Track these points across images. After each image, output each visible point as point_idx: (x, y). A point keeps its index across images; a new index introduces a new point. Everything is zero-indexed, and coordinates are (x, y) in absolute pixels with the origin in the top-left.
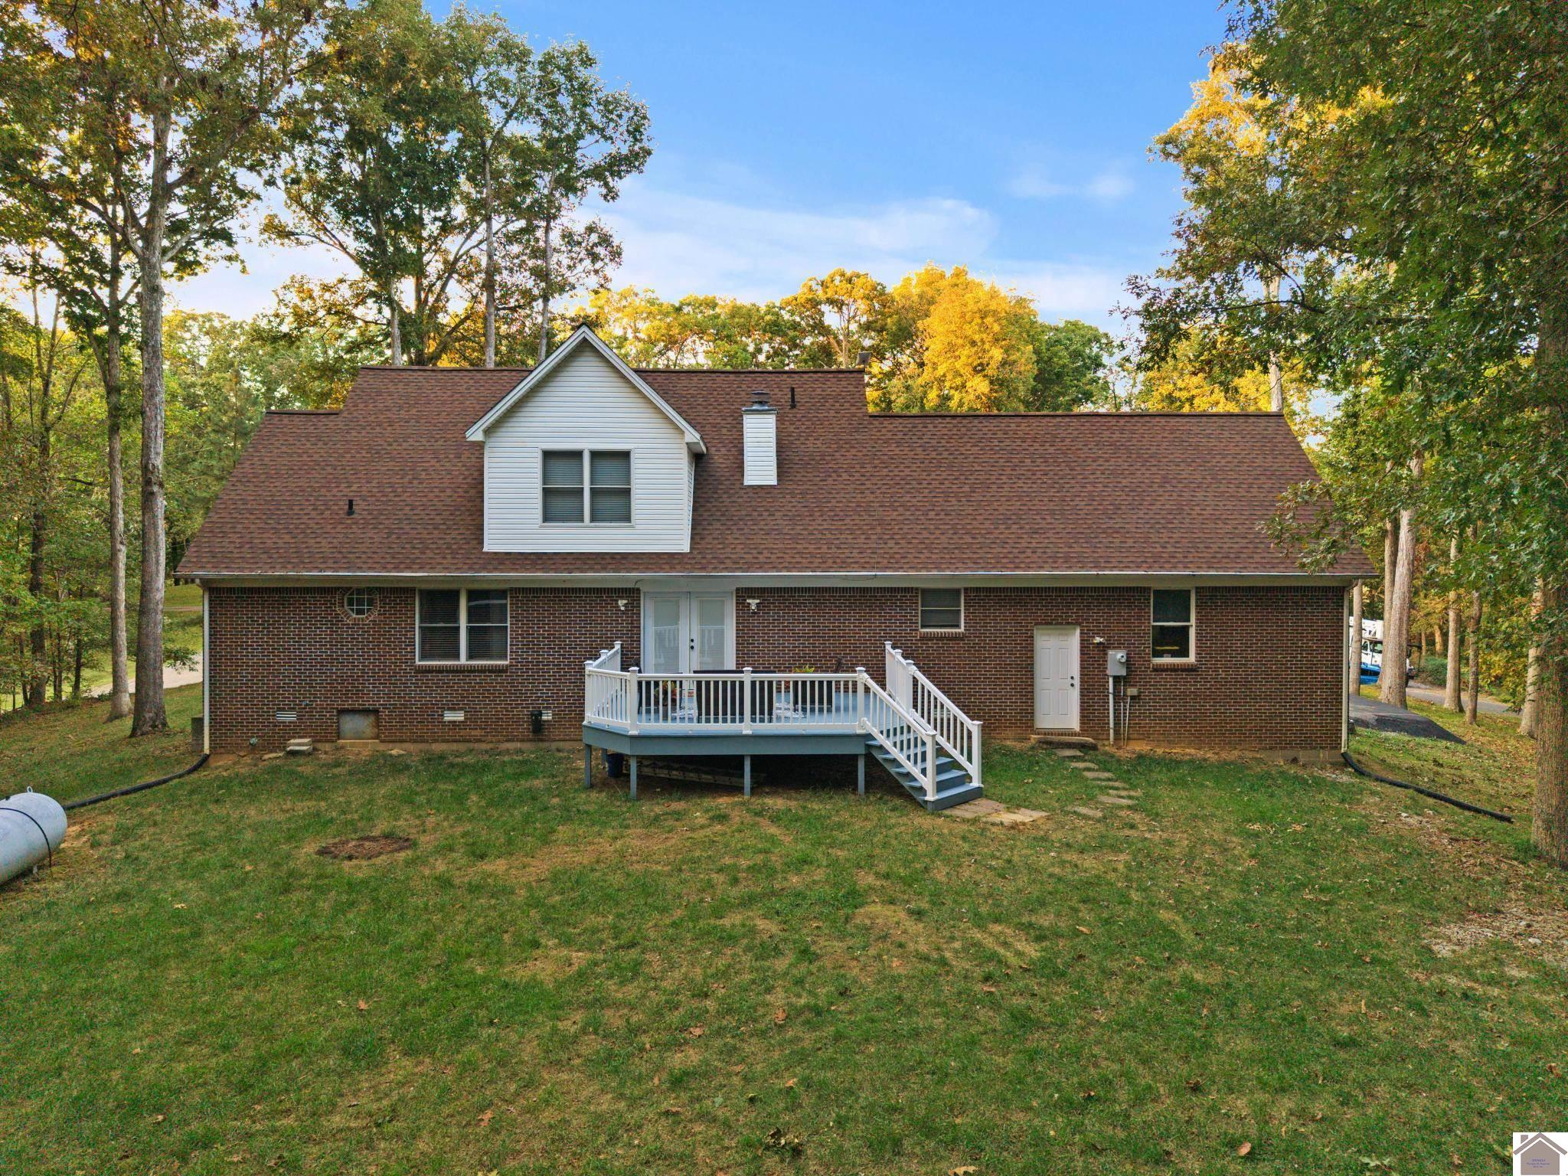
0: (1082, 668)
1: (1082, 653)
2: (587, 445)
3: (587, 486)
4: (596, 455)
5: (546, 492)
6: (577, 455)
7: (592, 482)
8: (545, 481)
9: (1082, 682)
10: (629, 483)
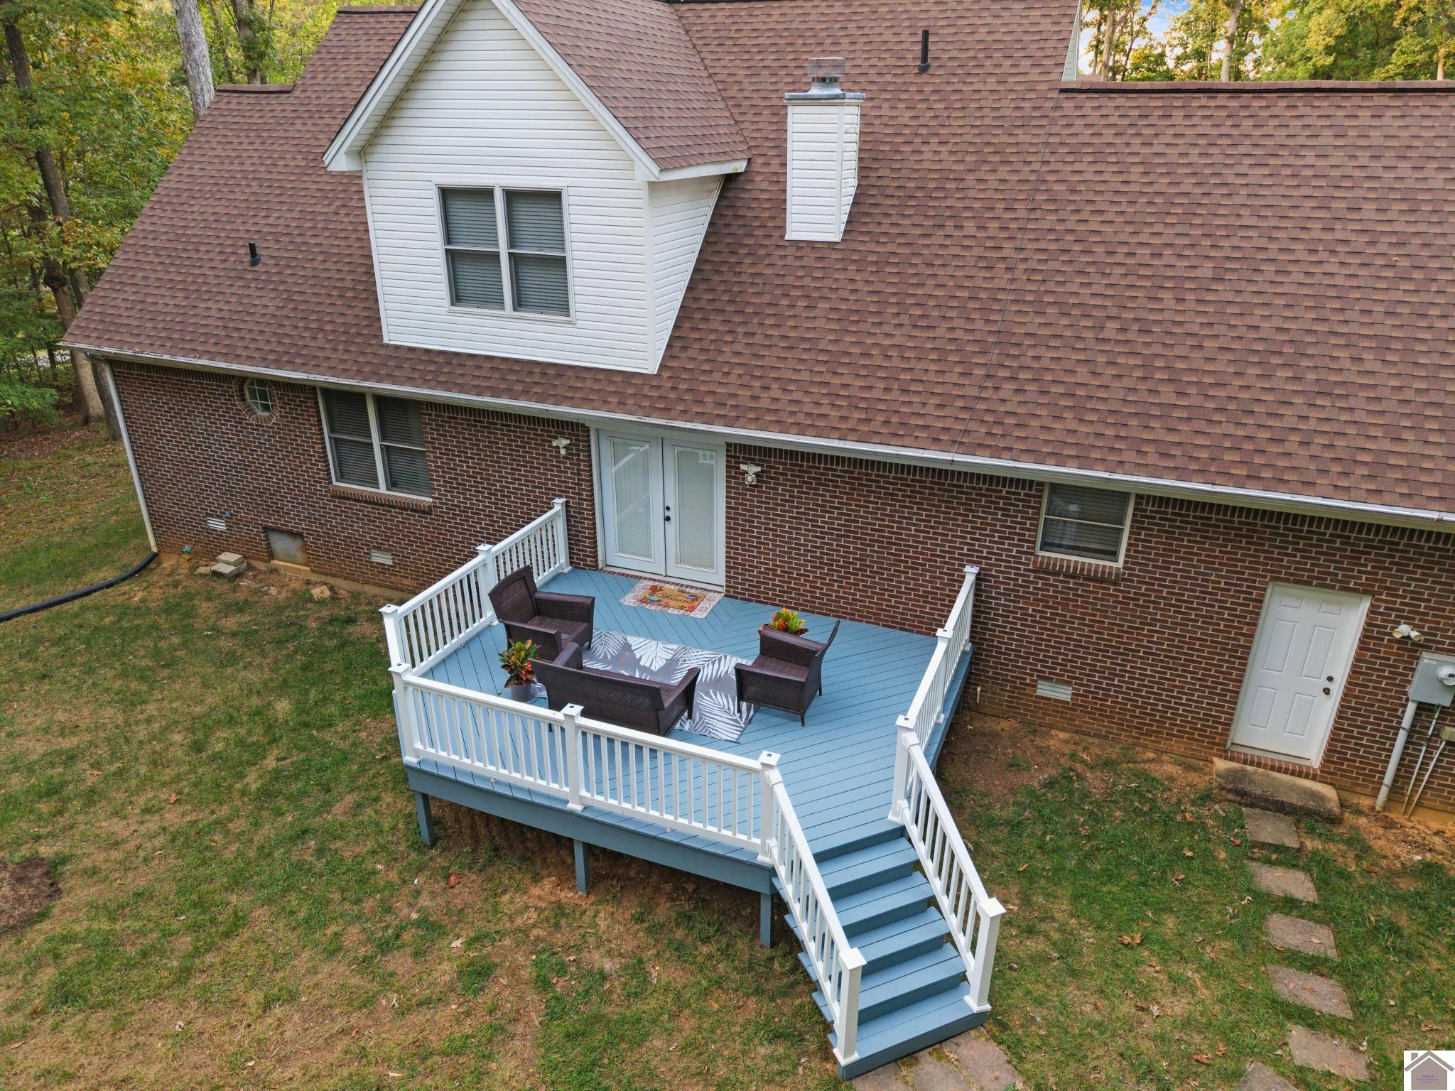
0: (1355, 671)
1: (1363, 646)
2: (499, 179)
3: (503, 250)
4: (513, 196)
5: (453, 257)
6: (487, 194)
7: (512, 243)
8: (449, 239)
9: (1347, 695)
10: (563, 249)
